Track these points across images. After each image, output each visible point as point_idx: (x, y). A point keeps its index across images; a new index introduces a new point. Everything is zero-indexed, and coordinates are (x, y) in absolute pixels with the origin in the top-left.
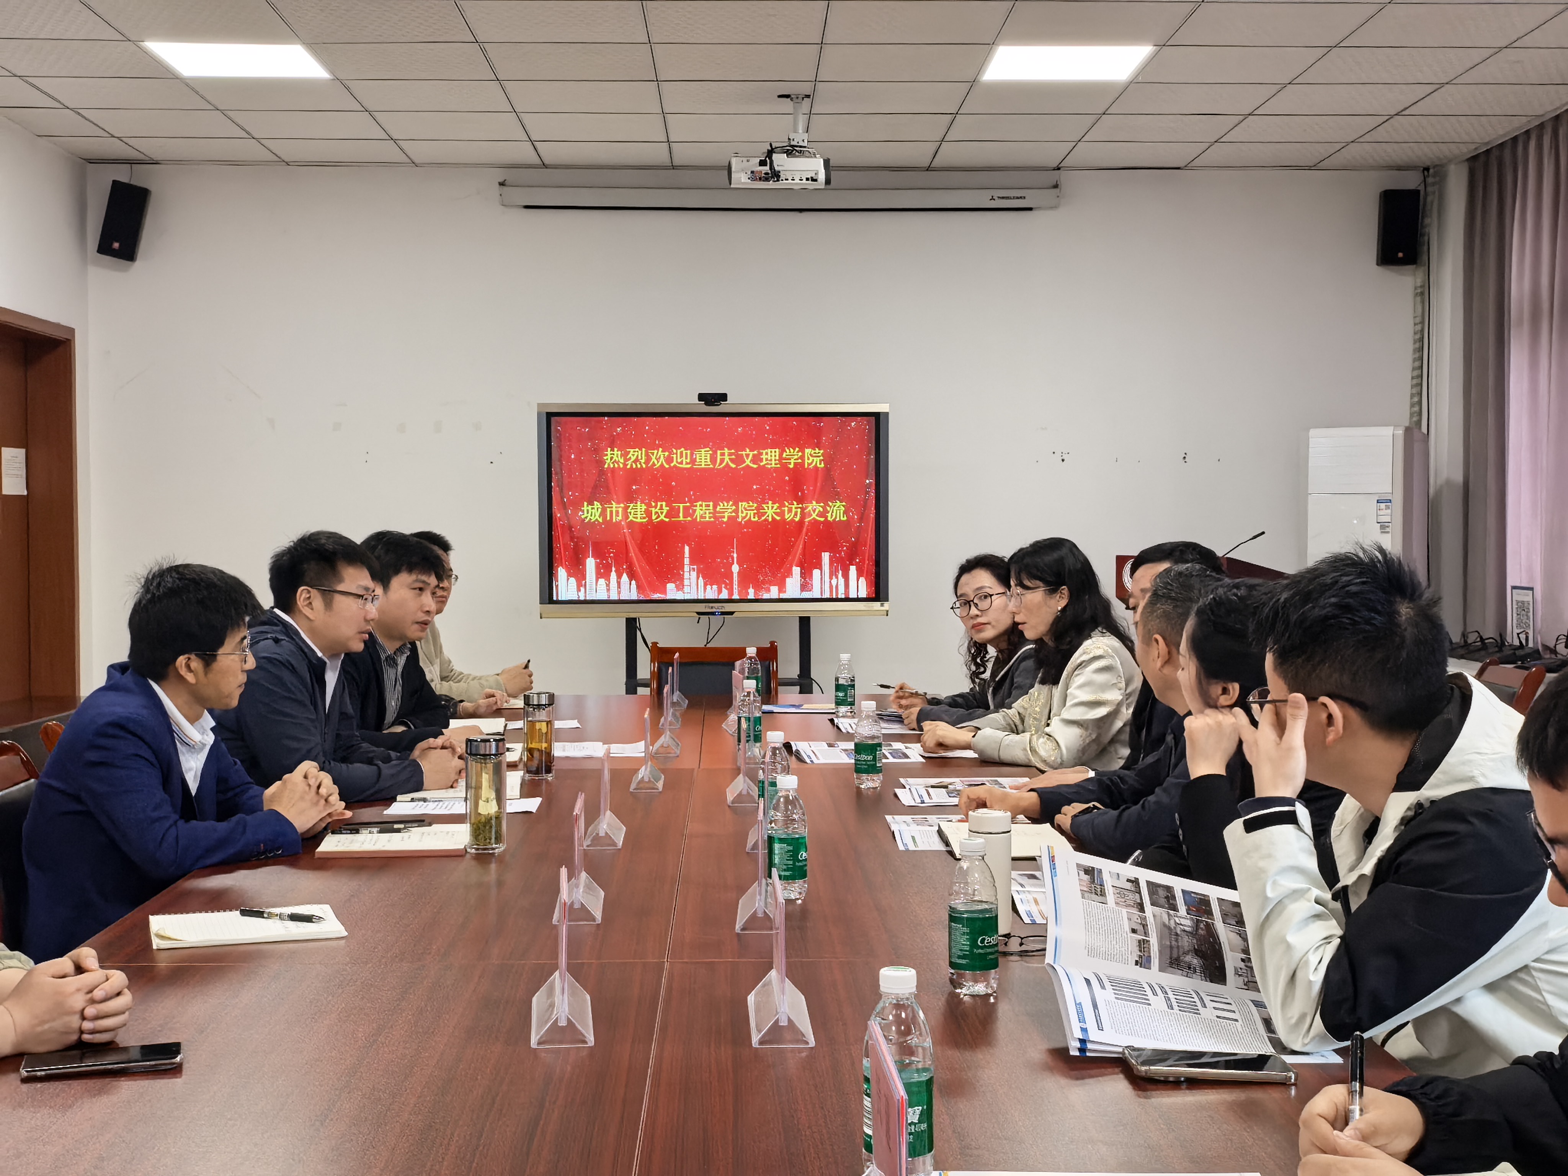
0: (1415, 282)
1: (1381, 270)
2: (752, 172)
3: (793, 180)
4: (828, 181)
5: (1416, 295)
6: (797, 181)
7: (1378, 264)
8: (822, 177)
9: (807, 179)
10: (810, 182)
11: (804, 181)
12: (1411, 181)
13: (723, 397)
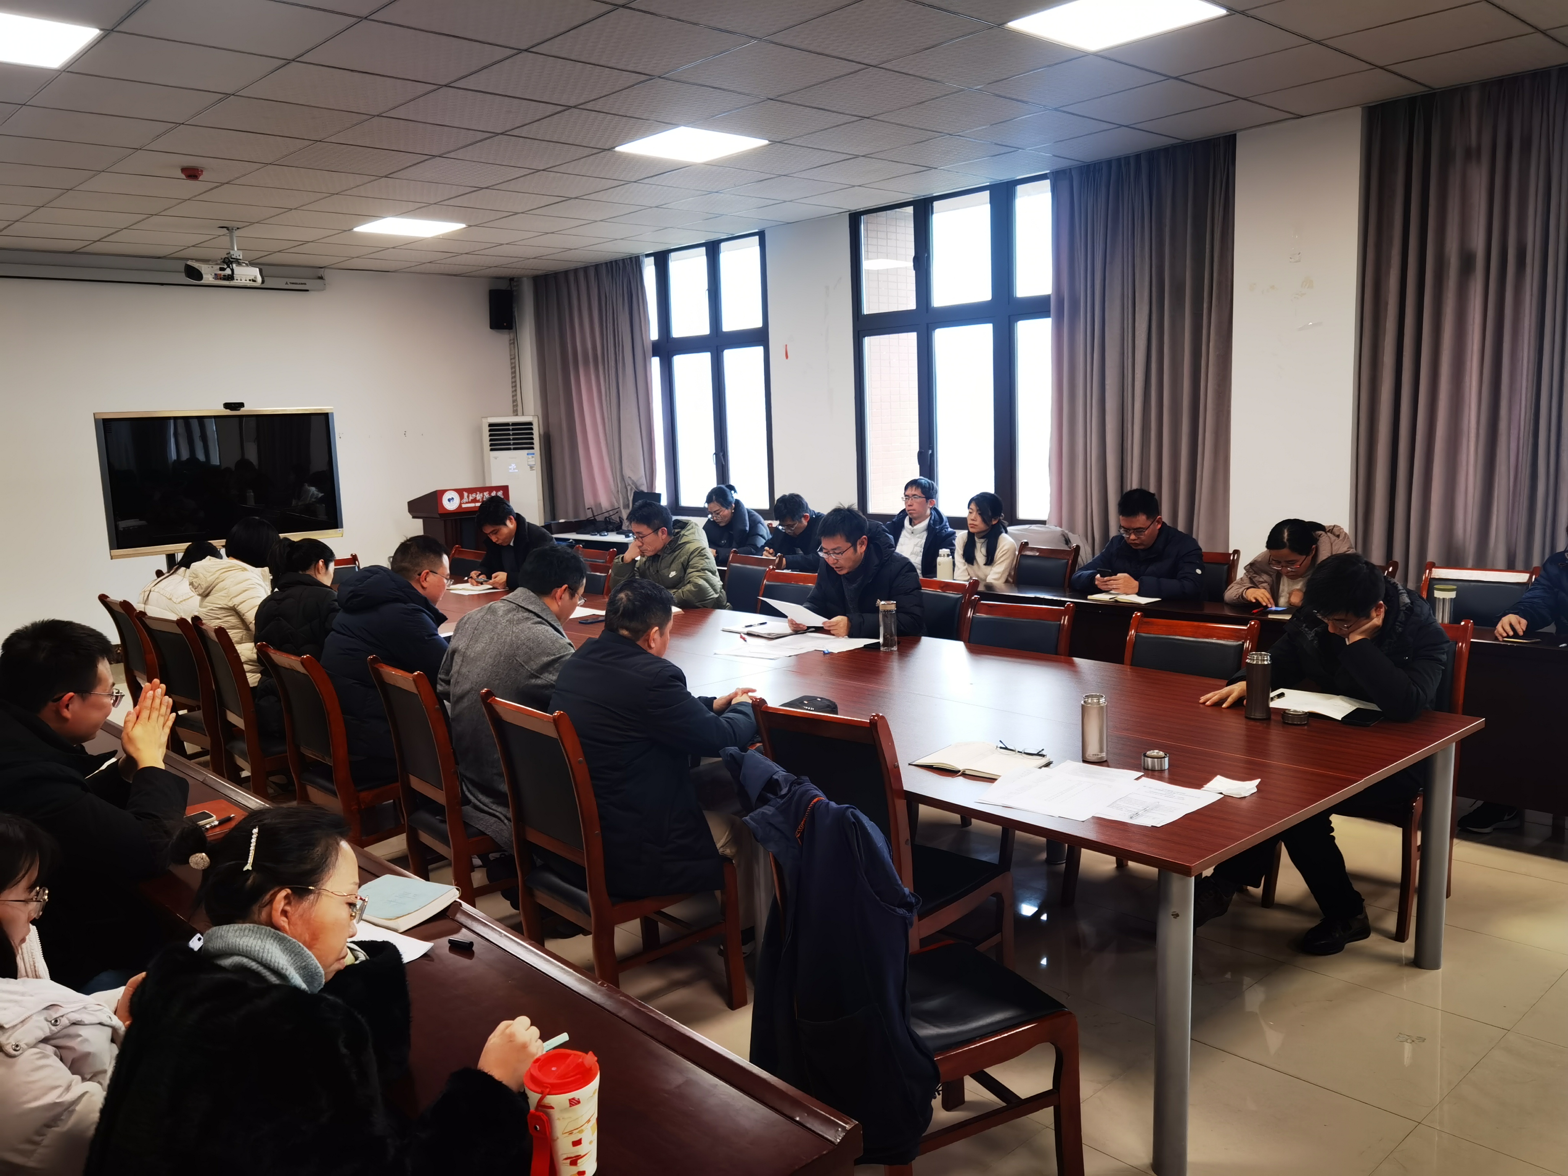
0: (510, 337)
1: (493, 331)
2: (216, 274)
3: (241, 280)
4: (263, 282)
5: (510, 344)
6: (243, 281)
7: (491, 327)
8: (259, 279)
9: (250, 280)
10: (251, 282)
11: (248, 281)
12: (503, 286)
13: (241, 405)
